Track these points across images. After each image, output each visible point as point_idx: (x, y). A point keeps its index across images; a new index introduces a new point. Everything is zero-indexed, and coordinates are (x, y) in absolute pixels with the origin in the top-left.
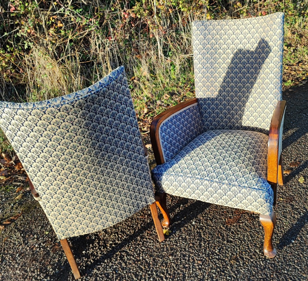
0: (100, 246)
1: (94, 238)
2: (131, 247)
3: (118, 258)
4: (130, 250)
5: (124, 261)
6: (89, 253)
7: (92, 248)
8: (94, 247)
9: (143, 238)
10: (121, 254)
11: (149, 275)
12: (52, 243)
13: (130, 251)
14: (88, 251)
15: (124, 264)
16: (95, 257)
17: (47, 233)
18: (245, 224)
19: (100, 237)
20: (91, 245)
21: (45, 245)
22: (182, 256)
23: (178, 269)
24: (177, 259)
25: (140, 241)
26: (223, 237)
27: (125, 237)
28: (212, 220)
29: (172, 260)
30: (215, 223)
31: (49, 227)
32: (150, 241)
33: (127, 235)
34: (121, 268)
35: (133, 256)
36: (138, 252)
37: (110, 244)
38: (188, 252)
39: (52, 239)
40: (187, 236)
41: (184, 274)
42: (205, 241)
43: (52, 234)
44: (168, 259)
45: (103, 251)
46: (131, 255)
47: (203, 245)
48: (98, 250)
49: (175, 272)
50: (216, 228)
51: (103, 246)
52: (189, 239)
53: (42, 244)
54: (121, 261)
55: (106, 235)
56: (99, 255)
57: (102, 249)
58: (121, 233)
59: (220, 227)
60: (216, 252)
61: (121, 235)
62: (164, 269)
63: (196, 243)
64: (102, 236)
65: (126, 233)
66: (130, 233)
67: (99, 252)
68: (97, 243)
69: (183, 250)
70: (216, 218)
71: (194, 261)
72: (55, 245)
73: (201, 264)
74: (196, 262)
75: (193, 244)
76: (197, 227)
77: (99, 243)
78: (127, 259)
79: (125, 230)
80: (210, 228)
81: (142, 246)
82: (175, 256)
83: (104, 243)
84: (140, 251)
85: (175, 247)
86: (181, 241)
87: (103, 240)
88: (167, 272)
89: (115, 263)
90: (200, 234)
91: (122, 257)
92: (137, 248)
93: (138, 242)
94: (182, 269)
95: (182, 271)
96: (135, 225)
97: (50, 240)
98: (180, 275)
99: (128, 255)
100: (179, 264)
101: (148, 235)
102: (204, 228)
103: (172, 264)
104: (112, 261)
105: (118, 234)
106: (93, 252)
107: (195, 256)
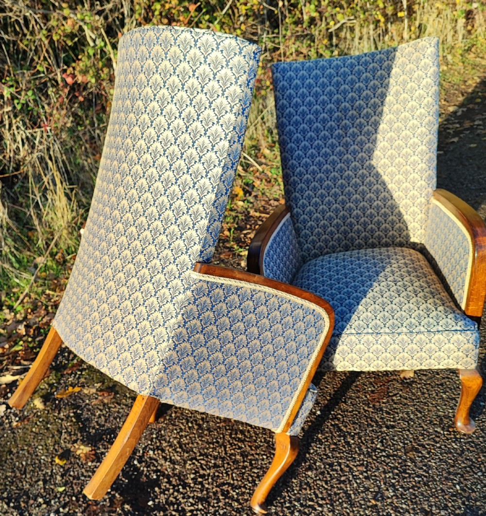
0: (174, 486)
1: (155, 477)
2: (234, 475)
3: (221, 497)
4: (233, 480)
5: (232, 498)
6: (159, 502)
7: (161, 493)
8: (164, 490)
9: (247, 456)
10: (222, 490)
11: (288, 508)
12: (80, 503)
13: (235, 482)
14: (157, 500)
15: (236, 504)
16: (176, 506)
17: (61, 489)
18: (400, 396)
19: (166, 472)
20: (156, 489)
21: (67, 509)
22: (327, 466)
23: (332, 487)
24: (322, 473)
25: (244, 462)
26: (376, 422)
27: (213, 462)
28: (345, 402)
29: (313, 476)
30: (353, 405)
31: (59, 478)
32: (261, 457)
33: (215, 458)
34: (233, 510)
35: (244, 487)
36: (250, 479)
37: (192, 479)
38: (333, 457)
39: (76, 497)
40: (320, 435)
41: (346, 492)
42: (352, 436)
43: (73, 489)
44: (307, 477)
45: (186, 493)
46: (240, 487)
47: (352, 442)
48: (176, 494)
49: (329, 492)
50: (359, 413)
51: (180, 485)
52: (324, 439)
53: (61, 510)
54: (227, 500)
55: (176, 466)
56: (182, 501)
57: (181, 490)
58: (202, 457)
59: (364, 409)
60: (378, 446)
61: (203, 460)
62: (309, 492)
63: (339, 441)
64: (169, 470)
65: (211, 455)
66: (219, 452)
67: (180, 496)
68: (166, 482)
69: (325, 457)
70: (351, 398)
71: (351, 469)
72: (89, 505)
73: (365, 470)
74: (355, 469)
75: (335, 444)
76: (328, 418)
77: (169, 482)
78: (237, 494)
79: (206, 450)
80: (349, 414)
81: (251, 469)
82: (316, 469)
83: (180, 479)
84: (252, 477)
85: (308, 456)
86: (313, 444)
87: (175, 475)
88: (317, 496)
89: (219, 506)
90: (339, 428)
91: (226, 494)
92: (243, 473)
93: (241, 464)
94: (339, 486)
95: (341, 489)
96: (221, 438)
97: (74, 498)
98: (341, 495)
99: (234, 487)
100: (329, 479)
101: (252, 450)
102: (339, 416)
103: (318, 482)
104: (212, 504)
105: (197, 461)
106: (167, 499)
107: (349, 461)
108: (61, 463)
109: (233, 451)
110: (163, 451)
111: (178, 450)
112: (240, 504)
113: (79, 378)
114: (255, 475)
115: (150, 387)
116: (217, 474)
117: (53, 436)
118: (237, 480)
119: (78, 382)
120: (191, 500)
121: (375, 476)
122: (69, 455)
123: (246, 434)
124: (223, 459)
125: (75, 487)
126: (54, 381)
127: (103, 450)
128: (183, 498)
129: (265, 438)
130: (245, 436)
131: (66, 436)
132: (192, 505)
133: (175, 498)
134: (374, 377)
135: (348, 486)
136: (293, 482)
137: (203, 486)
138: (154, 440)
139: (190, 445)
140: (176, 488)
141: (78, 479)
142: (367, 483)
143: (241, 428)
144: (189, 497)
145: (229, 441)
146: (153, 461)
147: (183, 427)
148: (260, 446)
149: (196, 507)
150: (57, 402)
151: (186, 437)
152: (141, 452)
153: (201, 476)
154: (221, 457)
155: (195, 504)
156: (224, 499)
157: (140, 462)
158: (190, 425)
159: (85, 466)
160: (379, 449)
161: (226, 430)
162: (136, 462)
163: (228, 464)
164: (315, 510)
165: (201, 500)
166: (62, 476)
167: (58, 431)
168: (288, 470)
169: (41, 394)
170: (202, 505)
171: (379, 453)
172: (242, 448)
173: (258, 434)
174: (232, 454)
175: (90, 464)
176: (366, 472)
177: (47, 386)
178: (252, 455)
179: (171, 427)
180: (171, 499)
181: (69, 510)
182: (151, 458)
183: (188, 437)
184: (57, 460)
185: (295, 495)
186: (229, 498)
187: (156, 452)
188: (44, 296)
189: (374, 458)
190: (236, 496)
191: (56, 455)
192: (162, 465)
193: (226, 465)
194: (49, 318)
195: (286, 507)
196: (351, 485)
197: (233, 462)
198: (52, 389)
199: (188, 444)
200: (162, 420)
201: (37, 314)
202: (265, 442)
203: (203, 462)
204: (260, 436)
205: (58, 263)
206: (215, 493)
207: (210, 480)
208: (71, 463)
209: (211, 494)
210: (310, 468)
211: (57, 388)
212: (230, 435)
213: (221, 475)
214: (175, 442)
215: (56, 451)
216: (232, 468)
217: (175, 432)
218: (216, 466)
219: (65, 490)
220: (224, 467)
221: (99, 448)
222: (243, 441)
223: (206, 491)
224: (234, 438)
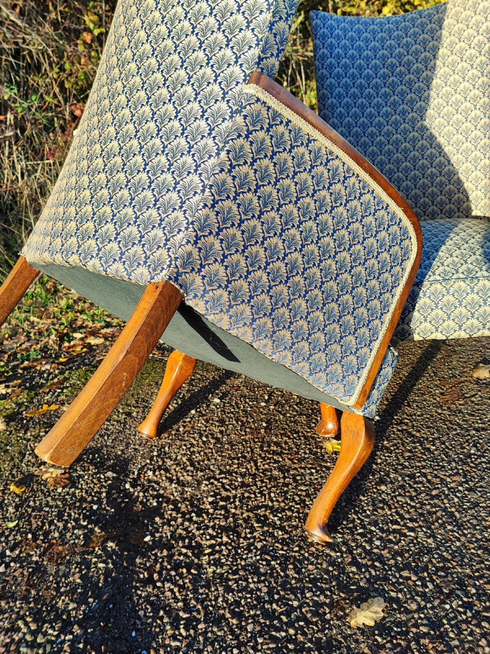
0: (184, 514)
1: (155, 504)
2: (272, 495)
3: (256, 525)
4: (272, 501)
5: (274, 525)
6: (161, 537)
7: (164, 524)
8: (169, 521)
9: (288, 471)
10: (256, 515)
11: (362, 535)
12: (39, 542)
13: (275, 503)
14: (157, 535)
15: (280, 533)
16: (187, 541)
17: (11, 525)
18: (480, 397)
19: (172, 497)
20: (157, 519)
21: (17, 552)
22: (407, 478)
23: (422, 504)
24: (402, 487)
25: (284, 478)
26: (458, 425)
27: (239, 480)
28: (409, 406)
29: (389, 491)
30: (421, 408)
31: (11, 510)
32: (308, 472)
33: (243, 475)
34: (277, 542)
35: (290, 509)
36: (297, 499)
37: (210, 503)
38: (412, 467)
39: (33, 534)
40: (385, 442)
41: (445, 510)
42: (430, 441)
43: (30, 524)
44: (381, 493)
45: (203, 522)
46: (284, 510)
47: (434, 448)
48: (187, 523)
49: (420, 511)
50: (432, 416)
51: (193, 511)
52: (393, 446)
53: (8, 553)
54: (266, 529)
55: (186, 489)
56: (197, 533)
57: (194, 519)
58: (223, 476)
59: (437, 412)
60: (472, 452)
61: (226, 478)
62: (389, 513)
63: (415, 448)
64: (175, 494)
65: (236, 473)
66: (247, 468)
67: (193, 527)
68: (172, 510)
69: (400, 467)
70: (414, 401)
71: (442, 480)
72: (51, 545)
73: (463, 480)
74: (448, 480)
75: (410, 451)
76: (392, 424)
77: (177, 509)
78: (280, 519)
79: (228, 467)
80: (418, 418)
81: (296, 487)
82: (391, 482)
83: (192, 505)
84: (299, 496)
85: (374, 466)
86: (378, 453)
87: (185, 499)
88: (402, 517)
89: (254, 538)
90: (409, 433)
91: (263, 521)
92: (286, 492)
93: (282, 481)
94: (432, 502)
95: (435, 506)
96: (248, 452)
97: (30, 536)
98: (439, 514)
99: (274, 511)
100: (414, 494)
101: (295, 463)
102: (406, 421)
103: (399, 498)
104: (243, 535)
105: (218, 480)
106: (173, 533)
107: (436, 470)
108: (18, 491)
109: (267, 466)
110: (167, 470)
111: (189, 468)
112: (287, 532)
113: (58, 395)
114: (304, 493)
115: (169, 266)
116: (246, 495)
117: (12, 459)
118: (277, 501)
119: (57, 400)
120: (210, 531)
121: (481, 487)
122: (32, 480)
123: (283, 445)
124: (254, 476)
125: (33, 521)
126: (25, 400)
127: (82, 473)
128: (198, 529)
129: (309, 449)
130: (282, 447)
131: (30, 458)
132: (212, 537)
133: (186, 529)
134: (440, 380)
135: (446, 501)
136: (361, 500)
137: (227, 511)
138: (155, 458)
139: (206, 462)
140: (187, 516)
141: (40, 509)
142: (473, 497)
143: (275, 440)
144: (207, 527)
145: (260, 455)
146: (153, 484)
147: (195, 442)
148: (305, 458)
149: (219, 540)
150: (25, 421)
151: (199, 453)
152: (136, 473)
153: (222, 499)
154: (250, 475)
155: (217, 536)
156: (262, 527)
157: (133, 486)
158: (204, 439)
159: (52, 494)
160: (474, 454)
161: (255, 442)
162: (128, 486)
163: (262, 481)
164: (405, 535)
165: (225, 529)
166: (17, 507)
167: (20, 453)
168: (350, 485)
169: (4, 414)
170: (228, 537)
171: (476, 460)
172: (279, 461)
173: (299, 445)
174: (266, 470)
175: (60, 490)
176: (467, 482)
177: (14, 406)
178: (296, 469)
179: (178, 443)
180: (179, 531)
181: (21, 552)
182: (149, 481)
183: (202, 453)
184: (12, 487)
185: (368, 516)
186: (269, 525)
187: (157, 473)
188: (27, 322)
189: (472, 465)
190: (278, 523)
191: (13, 481)
192: (165, 489)
193: (259, 483)
194: (29, 344)
195: (359, 534)
196: (449, 500)
197: (269, 479)
198: (20, 408)
199: (203, 461)
200: (166, 435)
201: (16, 341)
202: (310, 453)
203: (224, 481)
204: (303, 446)
205: (48, 291)
206: (246, 520)
207: (237, 503)
208: (32, 490)
209: (240, 522)
210: (382, 482)
211: (27, 407)
212: (261, 448)
213: (253, 496)
214: (184, 459)
215: (13, 476)
216: (269, 486)
217: (184, 447)
218: (243, 485)
219: (18, 525)
220: (256, 485)
221: (76, 470)
222: (280, 454)
223: (233, 517)
224: (267, 451)
